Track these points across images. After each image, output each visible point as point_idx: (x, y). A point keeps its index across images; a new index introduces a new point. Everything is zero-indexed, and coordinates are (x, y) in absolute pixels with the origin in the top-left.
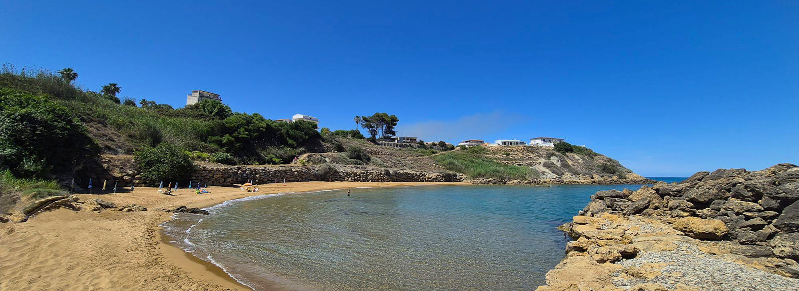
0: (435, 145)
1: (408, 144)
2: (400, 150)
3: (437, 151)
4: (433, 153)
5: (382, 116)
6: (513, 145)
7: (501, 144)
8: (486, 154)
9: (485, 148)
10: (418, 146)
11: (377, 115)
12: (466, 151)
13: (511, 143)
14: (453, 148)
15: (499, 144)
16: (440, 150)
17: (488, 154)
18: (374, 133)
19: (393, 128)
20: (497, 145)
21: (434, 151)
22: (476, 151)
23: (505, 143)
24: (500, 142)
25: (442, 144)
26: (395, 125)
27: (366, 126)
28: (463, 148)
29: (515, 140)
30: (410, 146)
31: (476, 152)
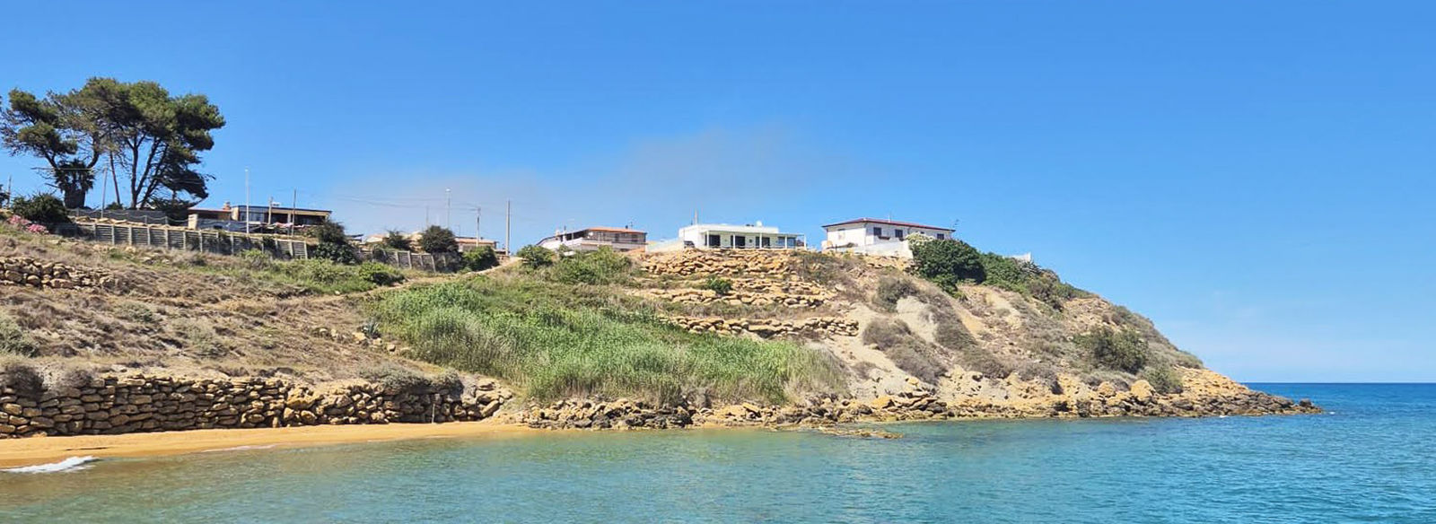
0: (399, 243)
1: (258, 237)
2: (200, 263)
3: (407, 271)
4: (381, 279)
5: (124, 95)
6: (751, 249)
7: (700, 243)
8: (632, 286)
9: (628, 262)
10: (311, 248)
11: (101, 91)
12: (542, 271)
13: (740, 241)
14: (488, 259)
15: (689, 244)
16: (427, 267)
17: (639, 286)
18: (75, 179)
19: (194, 160)
20: (680, 246)
21: (389, 269)
22: (586, 272)
23: (714, 240)
24: (695, 234)
25: (441, 246)
26: (207, 144)
27: (30, 141)
28: (537, 259)
29: (760, 229)
30: (269, 244)
31: (588, 276)
